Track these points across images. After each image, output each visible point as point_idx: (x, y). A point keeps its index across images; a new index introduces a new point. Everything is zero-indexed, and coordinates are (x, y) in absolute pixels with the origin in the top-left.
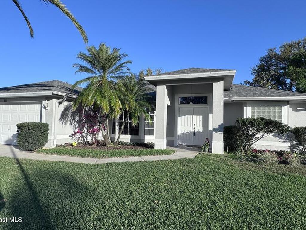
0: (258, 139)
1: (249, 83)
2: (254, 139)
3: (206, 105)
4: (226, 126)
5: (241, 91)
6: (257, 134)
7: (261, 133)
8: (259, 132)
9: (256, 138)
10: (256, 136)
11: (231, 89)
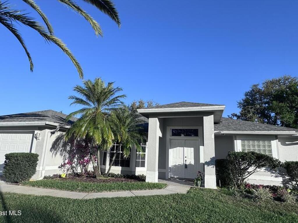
0: (250, 173)
1: (236, 115)
2: (246, 173)
3: (197, 137)
4: (218, 160)
5: (230, 124)
6: (249, 168)
7: (253, 167)
8: (251, 166)
9: (248, 172)
10: (248, 170)
11: (221, 122)
